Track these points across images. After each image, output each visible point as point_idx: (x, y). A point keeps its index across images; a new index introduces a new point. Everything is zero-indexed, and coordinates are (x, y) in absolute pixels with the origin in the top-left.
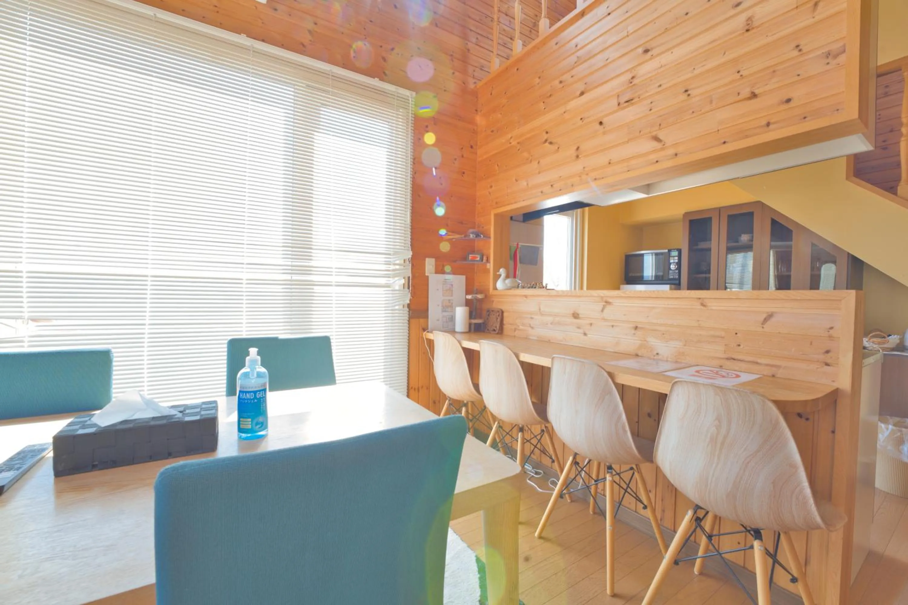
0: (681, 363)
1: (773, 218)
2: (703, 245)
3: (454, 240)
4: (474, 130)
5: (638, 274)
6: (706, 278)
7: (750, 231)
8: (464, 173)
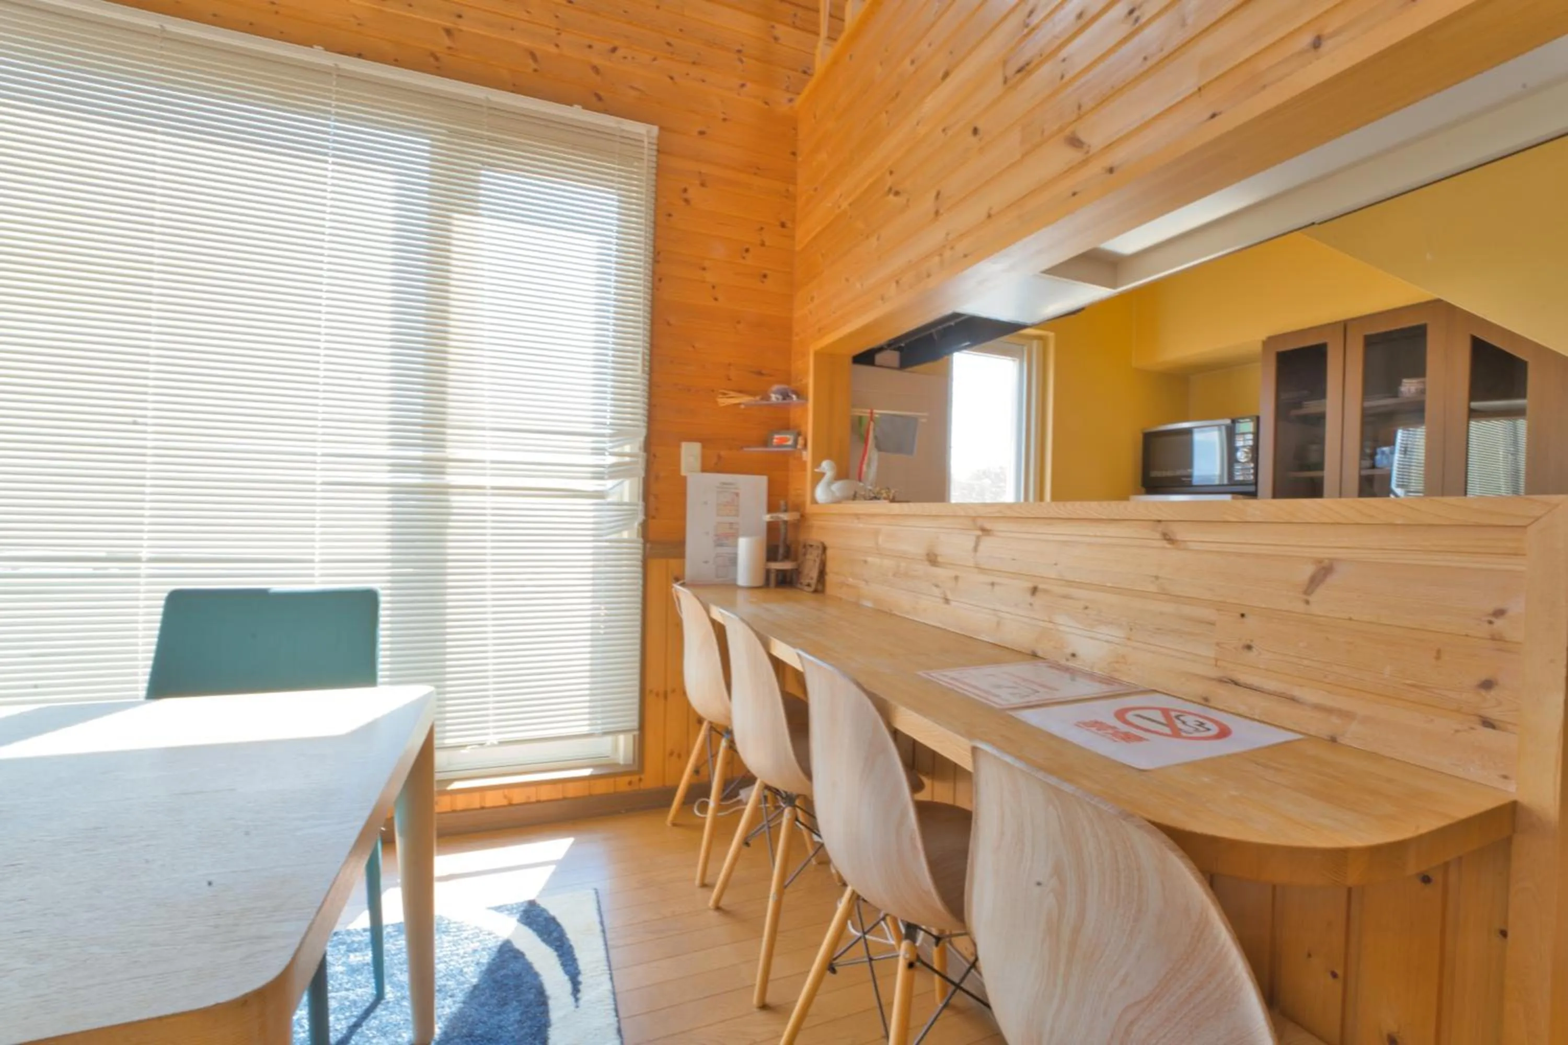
0: (1120, 683)
1: (1475, 334)
2: (1311, 407)
3: (742, 407)
4: (787, 190)
5: (1179, 473)
6: (1312, 479)
7: (1419, 371)
8: (765, 276)
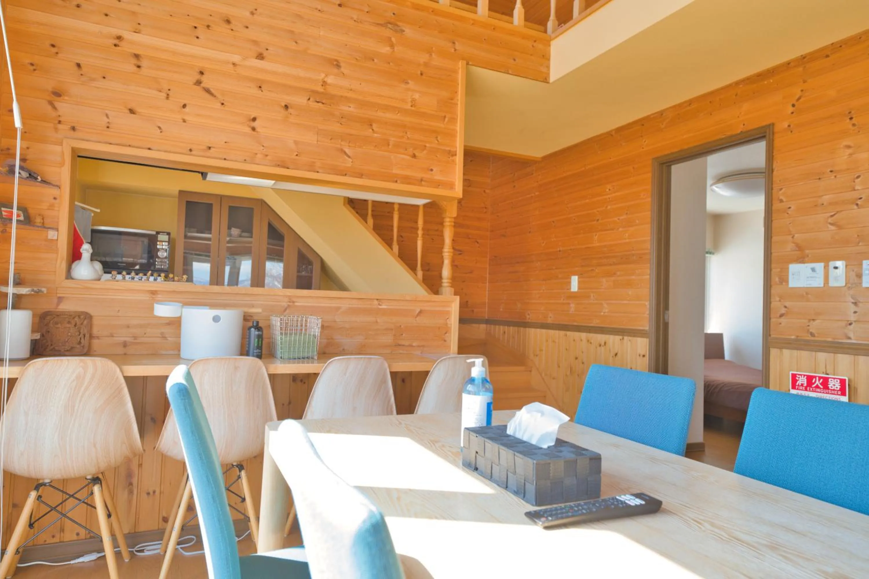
1: (270, 219)
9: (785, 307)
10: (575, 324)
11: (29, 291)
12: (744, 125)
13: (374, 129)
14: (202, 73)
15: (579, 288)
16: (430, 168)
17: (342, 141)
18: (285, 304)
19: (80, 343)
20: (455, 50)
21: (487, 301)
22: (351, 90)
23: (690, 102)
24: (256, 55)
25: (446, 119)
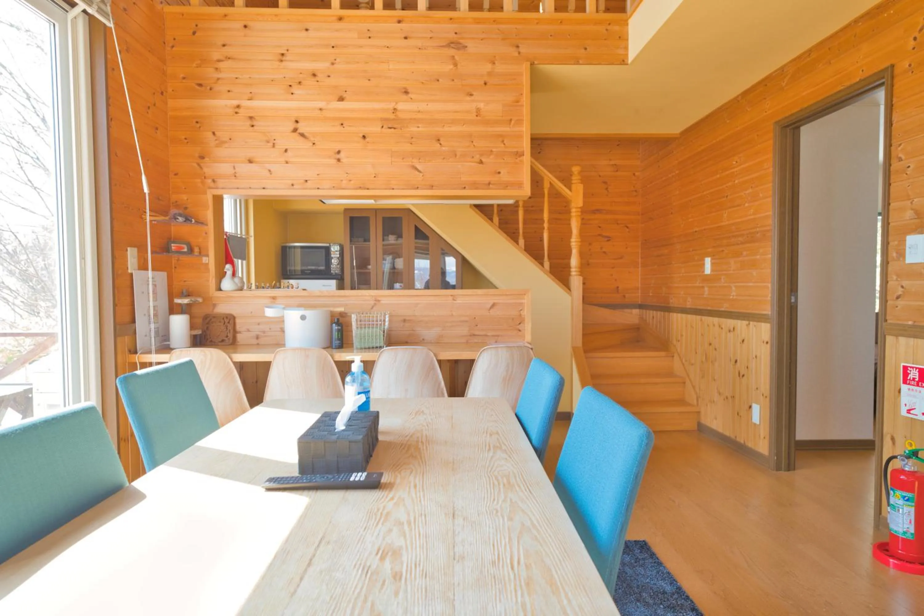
1: (416, 225)
3: (154, 222)
4: (163, 69)
9: (902, 287)
10: (709, 308)
11: (188, 301)
12: (863, 71)
13: (442, 143)
14: (297, 122)
15: (712, 270)
16: (498, 171)
17: (413, 158)
18: (372, 303)
19: (227, 336)
20: (519, 53)
21: (640, 285)
22: (419, 112)
23: (809, 52)
24: (337, 99)
25: (513, 122)
